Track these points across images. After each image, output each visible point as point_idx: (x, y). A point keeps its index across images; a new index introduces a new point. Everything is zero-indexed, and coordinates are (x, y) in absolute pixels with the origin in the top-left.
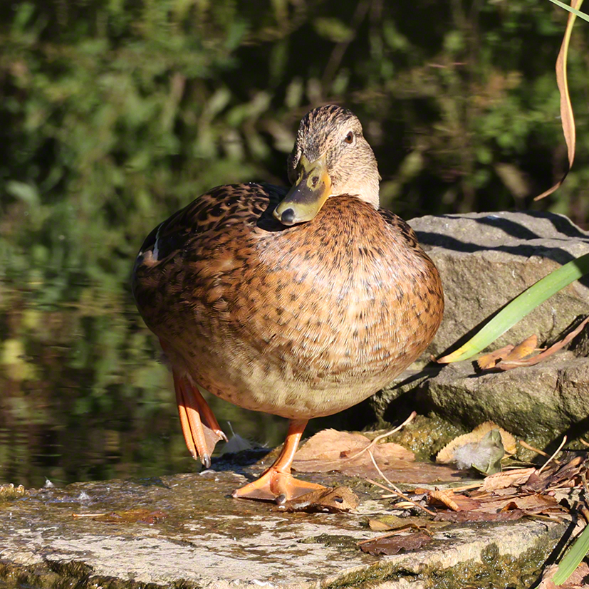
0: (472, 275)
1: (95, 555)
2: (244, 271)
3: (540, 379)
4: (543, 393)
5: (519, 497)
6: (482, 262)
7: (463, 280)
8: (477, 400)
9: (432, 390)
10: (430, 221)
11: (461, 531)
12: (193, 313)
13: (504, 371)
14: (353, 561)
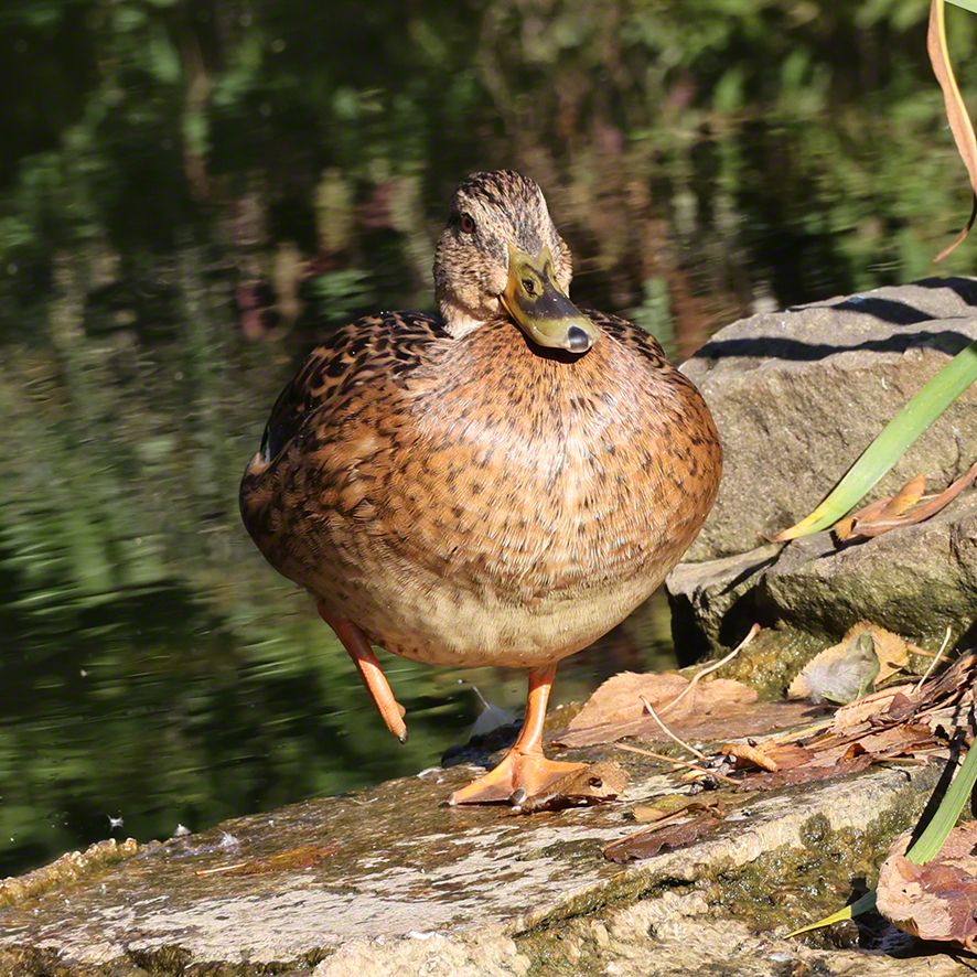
0: (824, 396)
1: (201, 931)
2: (393, 454)
3: (924, 542)
4: (932, 564)
5: (874, 734)
6: (833, 373)
7: (812, 406)
8: (837, 591)
9: (771, 586)
10: (759, 322)
11: (769, 803)
12: (328, 531)
13: (871, 538)
14: (585, 877)
